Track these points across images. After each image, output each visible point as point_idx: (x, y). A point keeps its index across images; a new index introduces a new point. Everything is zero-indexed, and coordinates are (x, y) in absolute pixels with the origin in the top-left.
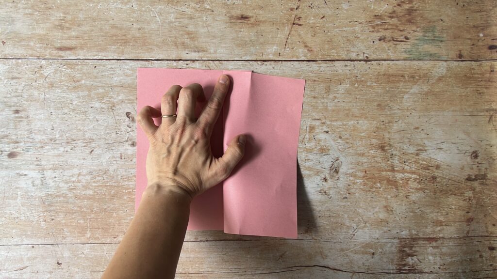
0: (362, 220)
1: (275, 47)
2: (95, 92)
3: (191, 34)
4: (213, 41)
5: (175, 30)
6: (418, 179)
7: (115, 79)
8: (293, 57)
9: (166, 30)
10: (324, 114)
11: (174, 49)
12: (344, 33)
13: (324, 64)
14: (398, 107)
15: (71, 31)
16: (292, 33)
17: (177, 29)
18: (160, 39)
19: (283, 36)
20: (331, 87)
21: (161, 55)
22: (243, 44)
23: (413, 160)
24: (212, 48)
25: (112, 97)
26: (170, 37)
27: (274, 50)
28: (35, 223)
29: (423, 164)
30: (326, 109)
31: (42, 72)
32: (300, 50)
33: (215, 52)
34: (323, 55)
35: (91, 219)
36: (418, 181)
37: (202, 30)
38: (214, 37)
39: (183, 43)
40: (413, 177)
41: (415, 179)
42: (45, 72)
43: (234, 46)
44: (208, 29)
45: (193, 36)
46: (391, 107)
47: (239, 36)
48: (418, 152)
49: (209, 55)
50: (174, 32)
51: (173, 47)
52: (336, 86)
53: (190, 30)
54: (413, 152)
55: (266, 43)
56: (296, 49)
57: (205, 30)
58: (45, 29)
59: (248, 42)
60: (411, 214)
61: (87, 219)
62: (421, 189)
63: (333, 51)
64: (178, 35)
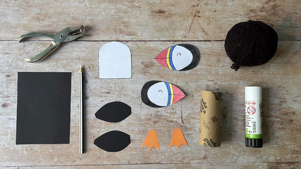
0: (242, 150)
1: (182, 32)
2: (61, 62)
3: (125, 23)
4: (140, 28)
5: (114, 20)
6: (281, 121)
7: (74, 54)
8: (194, 38)
9: (109, 21)
10: (216, 77)
11: (114, 33)
12: (230, 22)
13: (216, 43)
14: (267, 72)
15: (44, 21)
16: (194, 22)
17: (116, 20)
18: (104, 27)
19: (188, 24)
20: (221, 59)
21: (105, 37)
22: (161, 30)
23: (277, 109)
24: (139, 33)
25: (72, 66)
26: (111, 25)
27: (182, 34)
28: (20, 152)
29: (283, 111)
30: (217, 74)
31: (25, 49)
32: (200, 34)
33: (142, 35)
34: (215, 37)
35: (58, 149)
36: (280, 123)
37: (133, 21)
38: (141, 25)
39: (120, 30)
40: (277, 120)
41: (278, 121)
42: (27, 49)
43: (155, 31)
44: (137, 20)
45: (126, 24)
46: (262, 72)
47: (158, 24)
48: (281, 103)
49: (138, 38)
50: (114, 22)
51: (113, 32)
52: (224, 58)
53: (125, 21)
54: (277, 103)
55: (176, 29)
56: (197, 33)
57: (135, 20)
58: (27, 21)
59: (164, 28)
60: (276, 145)
61: (55, 149)
62: (283, 128)
63: (222, 34)
64: (116, 24)
